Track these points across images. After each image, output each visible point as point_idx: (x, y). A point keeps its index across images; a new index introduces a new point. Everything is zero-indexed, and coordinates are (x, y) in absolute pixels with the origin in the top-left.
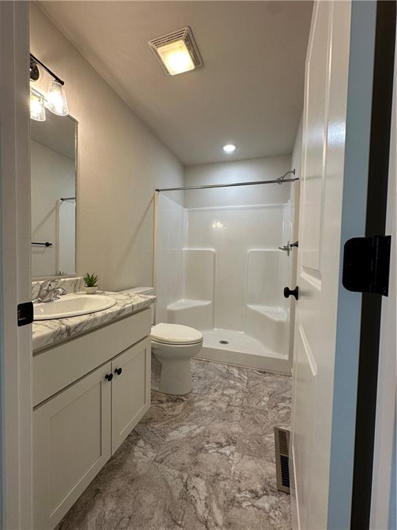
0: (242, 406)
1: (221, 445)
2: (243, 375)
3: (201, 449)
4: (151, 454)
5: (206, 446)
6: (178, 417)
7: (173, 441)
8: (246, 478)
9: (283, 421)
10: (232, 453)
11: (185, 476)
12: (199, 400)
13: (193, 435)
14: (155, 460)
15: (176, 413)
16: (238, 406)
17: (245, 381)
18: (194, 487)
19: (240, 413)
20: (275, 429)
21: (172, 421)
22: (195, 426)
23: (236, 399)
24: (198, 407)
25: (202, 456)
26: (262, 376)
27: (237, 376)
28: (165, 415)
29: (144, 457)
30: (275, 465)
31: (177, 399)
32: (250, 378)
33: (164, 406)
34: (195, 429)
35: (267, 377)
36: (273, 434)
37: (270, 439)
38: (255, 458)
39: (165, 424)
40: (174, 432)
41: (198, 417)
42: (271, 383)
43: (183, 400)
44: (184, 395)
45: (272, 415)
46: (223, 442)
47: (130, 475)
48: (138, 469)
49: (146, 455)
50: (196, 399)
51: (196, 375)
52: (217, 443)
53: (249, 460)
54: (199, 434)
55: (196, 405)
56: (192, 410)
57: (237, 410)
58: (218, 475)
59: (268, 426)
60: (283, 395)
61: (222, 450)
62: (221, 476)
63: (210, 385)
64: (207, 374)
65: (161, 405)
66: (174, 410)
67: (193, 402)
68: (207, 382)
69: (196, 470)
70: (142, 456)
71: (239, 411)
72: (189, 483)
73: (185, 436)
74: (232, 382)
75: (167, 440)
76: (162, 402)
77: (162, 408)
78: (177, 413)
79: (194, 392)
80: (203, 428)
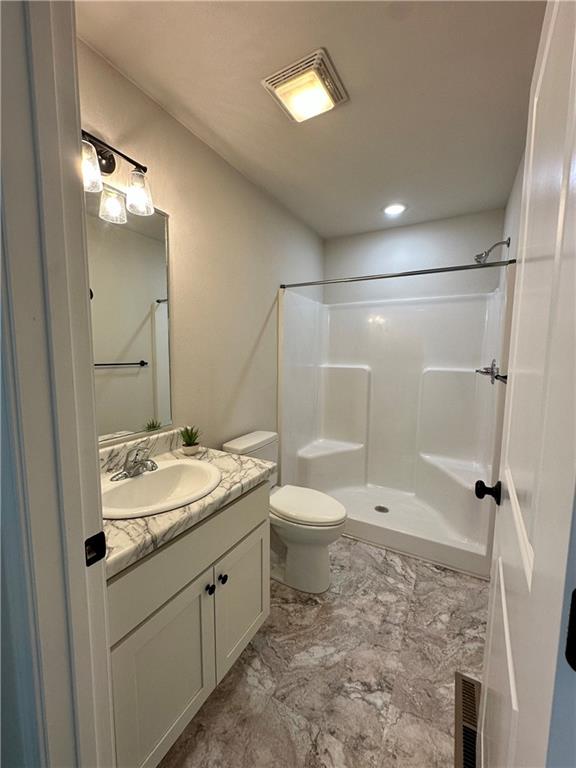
0: (405, 625)
1: (369, 689)
2: (409, 570)
3: (339, 690)
4: (269, 684)
5: (347, 685)
6: (308, 630)
7: (301, 668)
8: (405, 754)
9: (471, 664)
10: (385, 705)
11: (315, 730)
12: (341, 606)
13: (329, 664)
14: (274, 695)
15: (305, 622)
16: (398, 625)
17: (413, 582)
18: (326, 750)
19: (401, 638)
20: (458, 675)
21: (300, 635)
22: (332, 650)
23: (396, 612)
24: (338, 617)
25: (340, 701)
26: (441, 576)
27: (399, 570)
28: (291, 624)
29: (260, 686)
30: (453, 740)
31: (308, 600)
32: (421, 577)
33: (290, 608)
34: (332, 655)
35: (448, 579)
36: (453, 685)
37: (448, 692)
38: (422, 721)
39: (289, 639)
40: (302, 653)
41: (337, 634)
42: (455, 589)
43: (316, 603)
44: (318, 595)
45: (452, 649)
46: (372, 683)
47: (241, 712)
48: (251, 704)
49: (263, 685)
50: (335, 603)
51: (336, 562)
52: (364, 684)
53: (412, 722)
54: (337, 664)
55: (336, 612)
56: (329, 621)
57: (397, 632)
58: (363, 738)
59: (446, 668)
60: (474, 615)
61: (370, 697)
62: (368, 741)
63: (359, 581)
64: (354, 563)
65: (285, 606)
66: (303, 617)
67: (331, 608)
68: (353, 576)
69: (330, 723)
70: (259, 685)
71: (400, 634)
72: (320, 742)
73: (317, 663)
74: (391, 580)
75: (292, 665)
76: (287, 602)
77: (287, 611)
78: (308, 624)
79: (334, 590)
80: (343, 653)
